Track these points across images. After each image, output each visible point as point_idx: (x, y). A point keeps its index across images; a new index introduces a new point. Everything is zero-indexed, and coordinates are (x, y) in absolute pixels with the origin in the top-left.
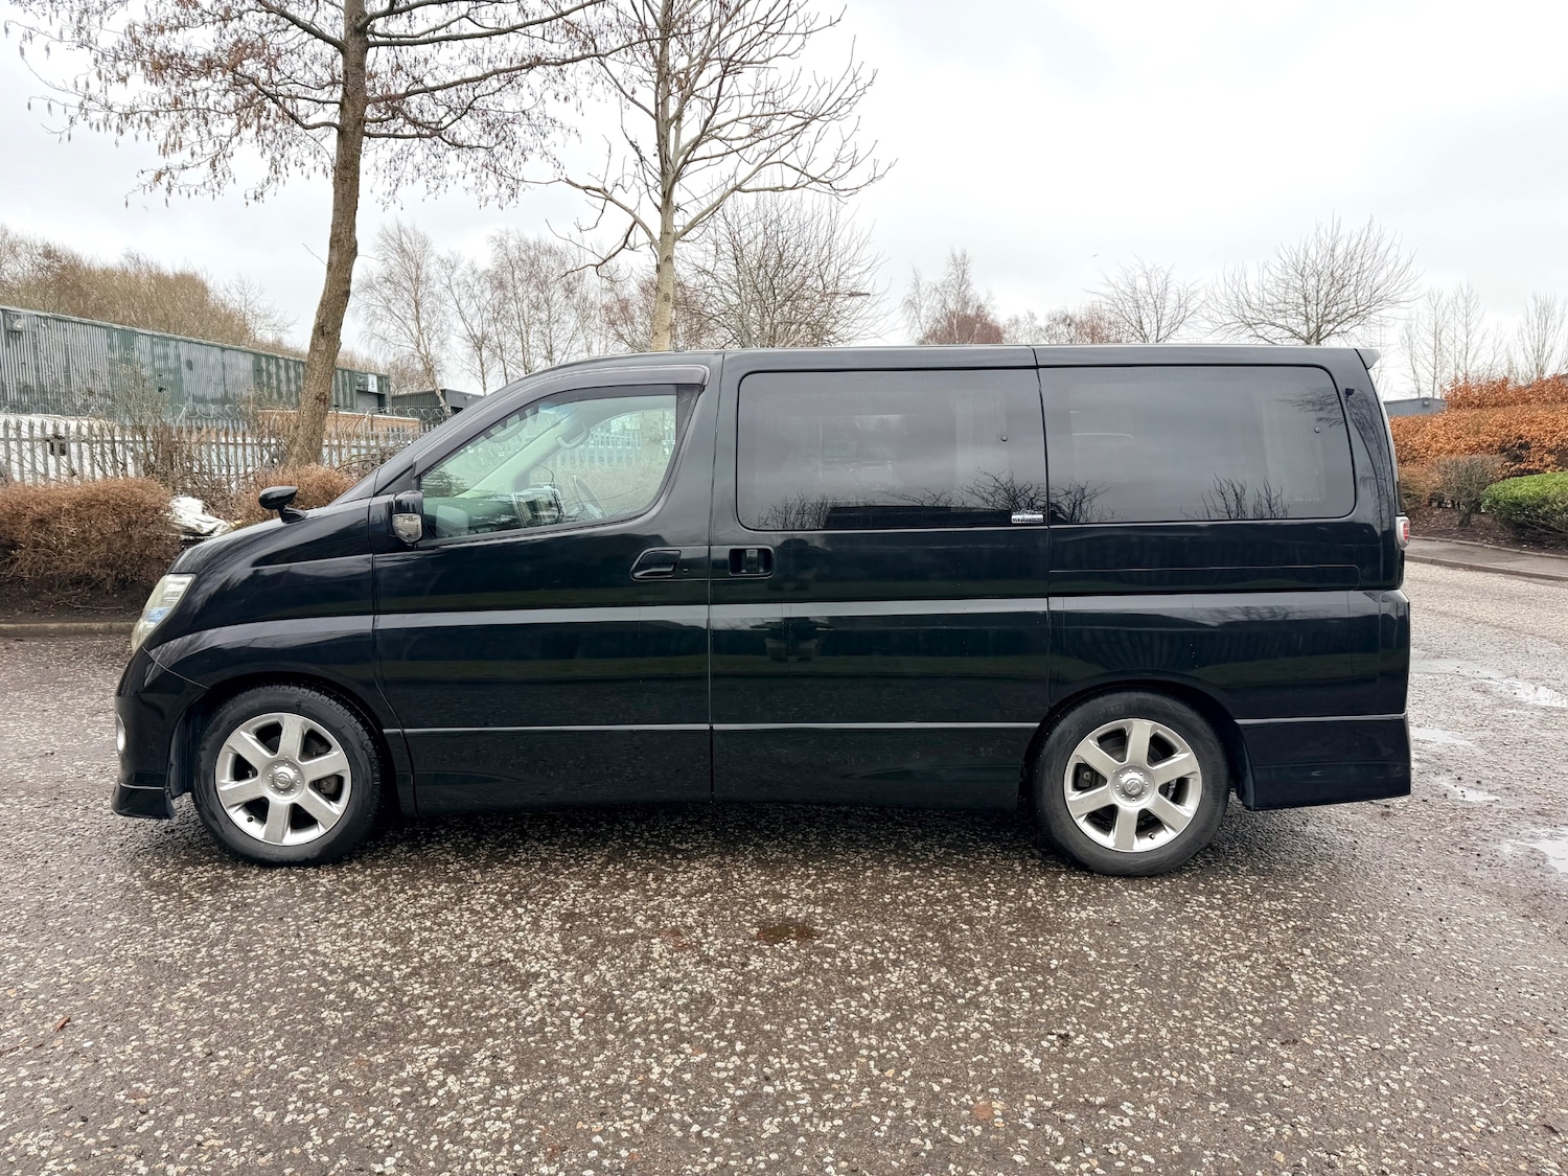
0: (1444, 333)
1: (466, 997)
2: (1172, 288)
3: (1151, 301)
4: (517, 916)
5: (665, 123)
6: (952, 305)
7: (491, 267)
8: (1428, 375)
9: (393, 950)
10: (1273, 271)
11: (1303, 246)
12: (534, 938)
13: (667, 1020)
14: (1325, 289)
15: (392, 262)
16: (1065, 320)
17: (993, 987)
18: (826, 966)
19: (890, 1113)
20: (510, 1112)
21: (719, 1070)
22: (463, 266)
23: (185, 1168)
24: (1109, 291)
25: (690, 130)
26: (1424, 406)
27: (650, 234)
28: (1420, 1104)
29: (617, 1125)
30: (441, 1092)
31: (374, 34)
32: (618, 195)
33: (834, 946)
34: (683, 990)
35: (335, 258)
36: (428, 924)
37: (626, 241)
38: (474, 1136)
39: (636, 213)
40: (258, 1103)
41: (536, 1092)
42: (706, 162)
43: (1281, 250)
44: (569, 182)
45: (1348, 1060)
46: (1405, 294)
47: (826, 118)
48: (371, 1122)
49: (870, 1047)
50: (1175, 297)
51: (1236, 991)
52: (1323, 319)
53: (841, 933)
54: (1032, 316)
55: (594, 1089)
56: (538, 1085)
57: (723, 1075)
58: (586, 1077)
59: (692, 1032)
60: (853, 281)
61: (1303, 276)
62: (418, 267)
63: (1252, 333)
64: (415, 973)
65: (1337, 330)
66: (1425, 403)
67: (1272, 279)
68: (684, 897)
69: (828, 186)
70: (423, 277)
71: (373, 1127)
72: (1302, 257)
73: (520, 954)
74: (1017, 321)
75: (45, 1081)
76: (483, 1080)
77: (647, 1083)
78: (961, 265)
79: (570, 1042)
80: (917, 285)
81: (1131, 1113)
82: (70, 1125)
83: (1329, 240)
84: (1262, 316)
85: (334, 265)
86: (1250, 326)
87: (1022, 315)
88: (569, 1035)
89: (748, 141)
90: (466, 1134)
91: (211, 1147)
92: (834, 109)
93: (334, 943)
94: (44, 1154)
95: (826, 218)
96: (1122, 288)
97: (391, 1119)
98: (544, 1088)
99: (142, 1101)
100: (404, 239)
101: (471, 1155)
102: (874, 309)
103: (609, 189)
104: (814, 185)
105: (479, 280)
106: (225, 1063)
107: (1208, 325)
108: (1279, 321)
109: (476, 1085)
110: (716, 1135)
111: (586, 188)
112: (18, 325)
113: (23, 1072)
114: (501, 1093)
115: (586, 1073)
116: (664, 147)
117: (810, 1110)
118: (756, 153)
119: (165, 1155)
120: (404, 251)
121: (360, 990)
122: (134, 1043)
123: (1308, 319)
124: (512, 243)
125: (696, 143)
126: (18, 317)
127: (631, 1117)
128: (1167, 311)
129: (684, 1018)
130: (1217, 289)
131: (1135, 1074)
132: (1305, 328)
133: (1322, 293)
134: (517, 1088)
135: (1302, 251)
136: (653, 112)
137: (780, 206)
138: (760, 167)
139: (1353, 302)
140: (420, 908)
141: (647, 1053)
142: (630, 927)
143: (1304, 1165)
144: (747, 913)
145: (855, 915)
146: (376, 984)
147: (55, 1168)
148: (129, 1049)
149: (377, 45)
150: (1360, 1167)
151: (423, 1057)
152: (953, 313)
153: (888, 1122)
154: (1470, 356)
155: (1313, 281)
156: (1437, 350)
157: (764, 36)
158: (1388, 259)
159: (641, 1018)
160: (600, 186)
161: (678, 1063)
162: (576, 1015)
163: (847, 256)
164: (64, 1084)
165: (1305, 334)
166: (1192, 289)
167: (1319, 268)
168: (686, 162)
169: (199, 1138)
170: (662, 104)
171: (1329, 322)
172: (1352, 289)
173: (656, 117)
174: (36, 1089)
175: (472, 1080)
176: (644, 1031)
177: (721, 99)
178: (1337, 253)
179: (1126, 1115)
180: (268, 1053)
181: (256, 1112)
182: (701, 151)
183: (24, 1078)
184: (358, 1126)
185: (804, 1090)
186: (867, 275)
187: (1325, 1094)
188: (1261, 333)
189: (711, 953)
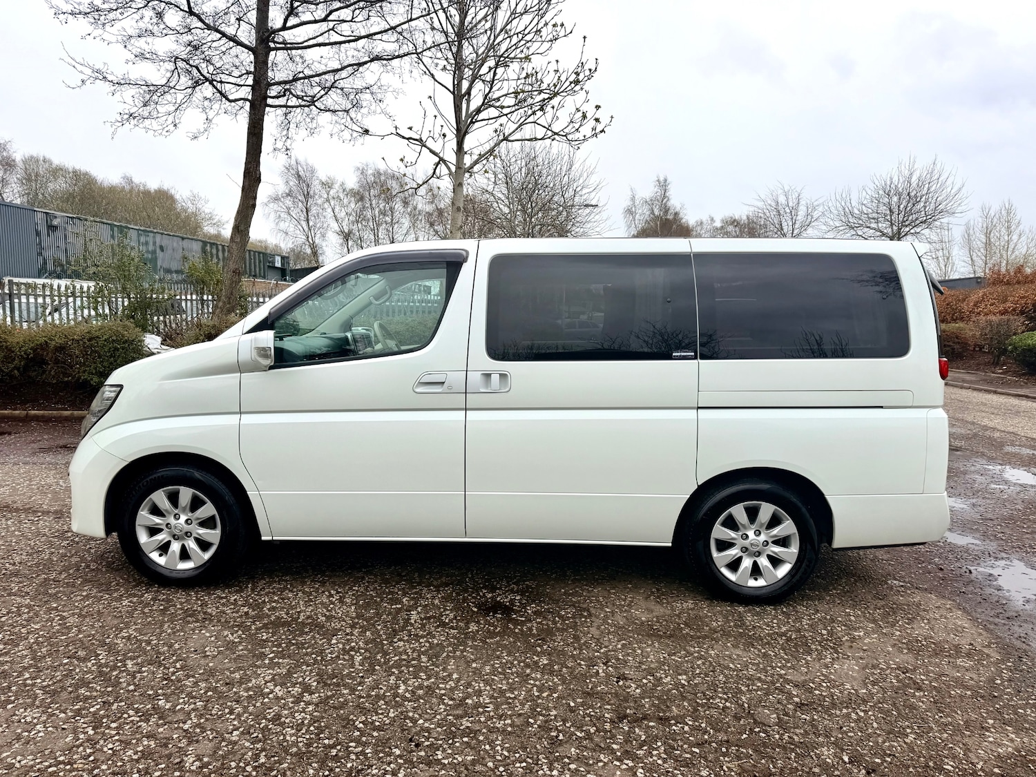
0: (992, 234)
1: (293, 642)
2: (803, 202)
3: (789, 211)
4: (331, 596)
5: (459, 97)
6: (657, 212)
8: (981, 262)
9: (253, 613)
10: (869, 192)
11: (889, 176)
12: (340, 608)
13: (414, 659)
14: (904, 203)
16: (733, 223)
17: (620, 646)
18: (517, 631)
21: (440, 689)
22: (337, 186)
24: (761, 204)
27: (449, 168)
29: (374, 718)
30: (271, 696)
31: (274, 42)
32: (430, 143)
33: (523, 619)
34: (426, 641)
35: (247, 183)
36: (276, 598)
37: (434, 173)
39: (441, 155)
41: (328, 698)
42: (486, 122)
43: (875, 178)
44: (398, 134)
46: (958, 209)
47: (564, 94)
48: (227, 711)
50: (805, 209)
52: (903, 224)
53: (530, 612)
54: (712, 220)
56: (329, 694)
57: (443, 692)
58: (358, 691)
59: (427, 667)
60: (585, 198)
61: (889, 195)
62: (307, 186)
63: (854, 233)
64: (265, 626)
65: (912, 231)
67: (868, 197)
68: (435, 587)
69: (564, 138)
70: (312, 192)
72: (888, 183)
73: (329, 618)
74: (702, 223)
76: (297, 690)
77: (396, 695)
78: (663, 186)
79: (352, 670)
80: (633, 199)
83: (907, 171)
84: (860, 222)
85: (246, 187)
86: (853, 228)
87: (705, 219)
88: (352, 666)
89: (515, 108)
92: (569, 88)
93: (217, 608)
95: (566, 158)
96: (769, 202)
101: (284, 732)
102: (597, 217)
103: (424, 140)
104: (555, 137)
105: (347, 195)
107: (824, 227)
108: (873, 225)
111: (408, 139)
112: (55, 222)
115: (360, 688)
116: (458, 113)
118: (519, 117)
121: (230, 636)
123: (892, 225)
124: (370, 172)
125: (480, 110)
126: (56, 217)
128: (799, 218)
129: (424, 658)
130: (830, 205)
132: (890, 230)
133: (902, 206)
134: (317, 695)
135: (889, 179)
136: (451, 90)
137: (537, 149)
138: (521, 125)
139: (923, 213)
140: (272, 589)
141: (398, 678)
142: (399, 604)
145: (541, 601)
146: (240, 632)
149: (276, 49)
152: (658, 217)
155: (895, 199)
156: (988, 244)
158: (947, 184)
159: (397, 658)
160: (418, 137)
161: (416, 684)
162: (358, 654)
163: (581, 181)
165: (891, 234)
166: (815, 204)
167: (900, 190)
168: (472, 122)
170: (457, 85)
171: (906, 226)
172: (922, 204)
173: (453, 93)
176: (398, 665)
177: (495, 82)
178: (913, 180)
182: (482, 115)
184: (220, 713)
186: (593, 194)
188: (860, 233)
189: (447, 621)
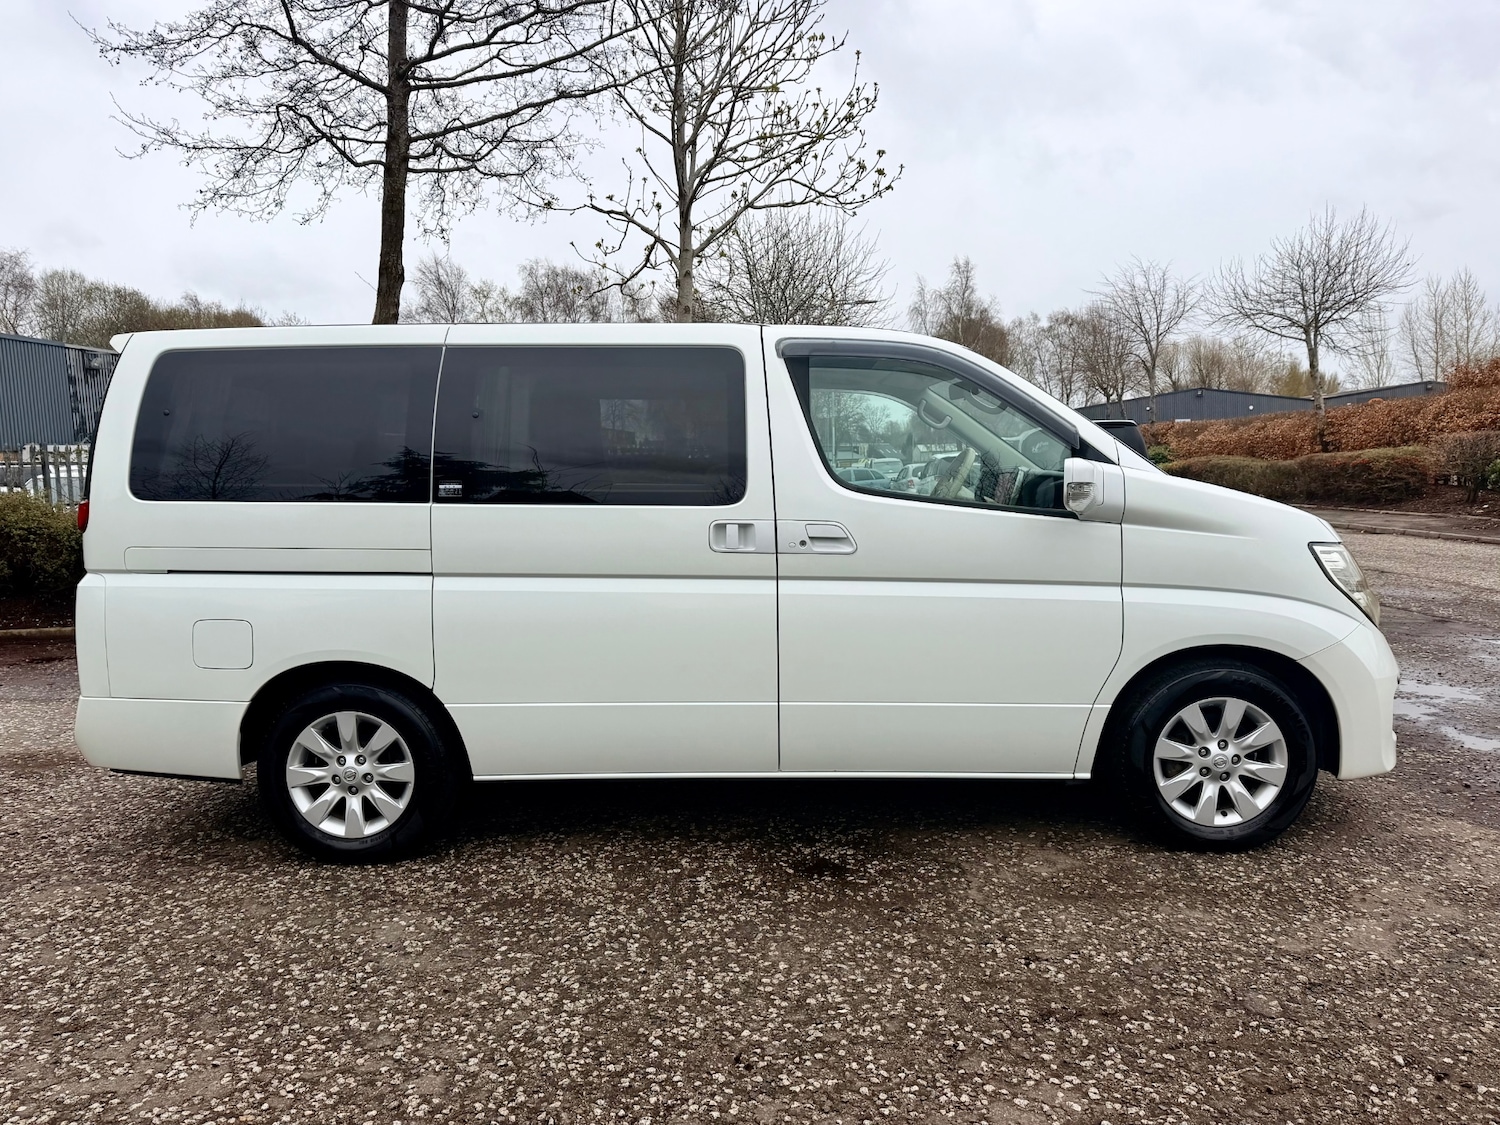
0: (1444, 319)
1: (532, 927)
2: (1170, 284)
3: (1150, 298)
4: (574, 860)
5: (682, 148)
6: (956, 310)
7: (521, 295)
8: (1430, 360)
9: (464, 890)
10: (1270, 263)
11: (1297, 238)
12: (590, 877)
13: (715, 944)
14: (1321, 277)
15: (430, 293)
16: (1066, 320)
17: (1018, 914)
18: (859, 898)
19: (924, 1020)
20: (577, 1020)
21: (765, 985)
22: (495, 295)
23: (294, 1067)
24: (1109, 290)
25: (704, 154)
26: (1428, 390)
27: (669, 252)
28: (1430, 1010)
29: (675, 1031)
30: (514, 1006)
31: (415, 78)
32: (639, 217)
33: (866, 882)
34: (728, 919)
35: (384, 284)
36: (494, 867)
37: (647, 260)
38: (546, 1040)
39: (657, 233)
40: (353, 1016)
41: (600, 1005)
42: (720, 182)
43: (1276, 242)
44: (594, 207)
45: (1359, 972)
46: (1402, 280)
47: (832, 136)
48: (453, 1030)
49: (904, 967)
50: (1174, 293)
51: (1249, 915)
52: (1322, 306)
53: (872, 871)
54: (1036, 318)
55: (652, 1002)
56: (601, 999)
57: (769, 989)
58: (643, 992)
59: (738, 955)
60: (861, 288)
61: (1299, 267)
62: (453, 296)
63: (1251, 323)
64: (485, 907)
65: (1335, 316)
66: (1427, 387)
67: (1268, 270)
68: (724, 842)
69: (834, 200)
70: (459, 305)
71: (456, 1034)
72: (1297, 248)
73: (579, 892)
74: (1021, 323)
75: (165, 999)
76: (551, 996)
77: (700, 997)
78: (964, 271)
79: (628, 963)
80: (922, 292)
81: (1151, 1018)
82: (191, 1033)
83: (1323, 230)
84: (1260, 307)
85: (384, 289)
86: (1248, 317)
87: (1025, 316)
88: (626, 957)
89: (759, 161)
90: (540, 1038)
91: (315, 1050)
92: (839, 128)
93: (410, 885)
94: (171, 1056)
95: (833, 231)
96: (1121, 286)
97: (472, 1027)
98: (607, 1001)
99: (252, 1014)
100: (441, 272)
101: (545, 1056)
102: (881, 315)
103: (631, 213)
104: (822, 198)
105: (510, 306)
106: (322, 983)
107: (1207, 317)
108: (1277, 311)
109: (545, 999)
110: (765, 1039)
111: (609, 213)
112: (95, 363)
113: (147, 992)
114: (568, 1005)
115: (644, 989)
116: (680, 171)
117: (850, 1017)
118: (767, 173)
119: (275, 1057)
120: (441, 283)
121: (436, 923)
122: (240, 968)
123: (1305, 308)
124: (542, 272)
125: (711, 165)
126: (96, 356)
127: (686, 1024)
128: (1166, 306)
129: (731, 943)
130: (1214, 283)
131: (1155, 986)
132: (1303, 316)
133: (1319, 281)
134: (583, 1001)
135: (1297, 243)
136: (670, 138)
137: (790, 220)
138: (771, 185)
139: (1350, 289)
140: (486, 854)
141: (699, 973)
142: (677, 867)
143: (1318, 1061)
144: (784, 854)
145: (885, 856)
146: (450, 918)
147: (181, 1068)
148: (236, 973)
149: (418, 88)
150: (1372, 1063)
151: (496, 977)
152: (957, 318)
153: (923, 1027)
154: (1472, 339)
155: (1308, 271)
156: (1439, 334)
157: (772, 63)
158: (1383, 245)
159: (691, 943)
160: (622, 210)
161: (727, 979)
162: (632, 941)
163: (855, 265)
164: (183, 1002)
165: (1304, 322)
166: (1190, 284)
167: (1315, 257)
168: (701, 183)
169: (304, 1043)
170: (678, 131)
171: (1327, 309)
172: (1348, 277)
173: (673, 143)
174: (159, 1005)
175: (541, 995)
176: (694, 953)
177: (733, 124)
178: (1332, 243)
179: (1147, 1020)
180: (359, 975)
181: (351, 1023)
182: (715, 173)
183: (147, 997)
184: (443, 1033)
185: (844, 1002)
186: (874, 282)
187: (1337, 1002)
188: (1260, 323)
189: (753, 888)
